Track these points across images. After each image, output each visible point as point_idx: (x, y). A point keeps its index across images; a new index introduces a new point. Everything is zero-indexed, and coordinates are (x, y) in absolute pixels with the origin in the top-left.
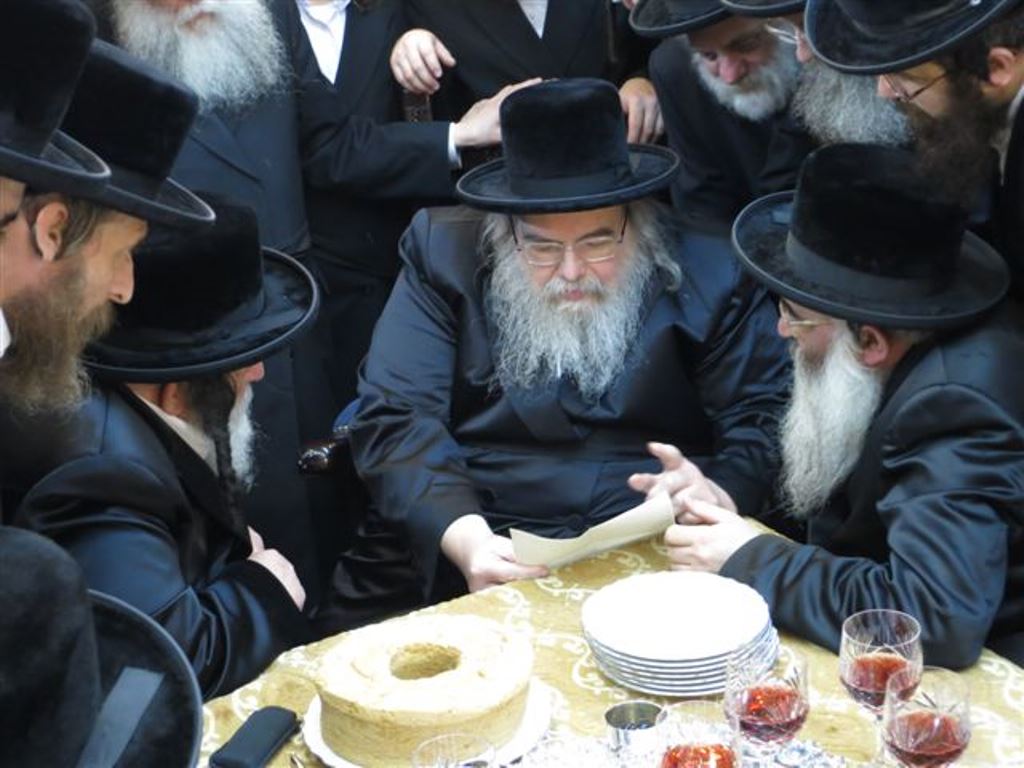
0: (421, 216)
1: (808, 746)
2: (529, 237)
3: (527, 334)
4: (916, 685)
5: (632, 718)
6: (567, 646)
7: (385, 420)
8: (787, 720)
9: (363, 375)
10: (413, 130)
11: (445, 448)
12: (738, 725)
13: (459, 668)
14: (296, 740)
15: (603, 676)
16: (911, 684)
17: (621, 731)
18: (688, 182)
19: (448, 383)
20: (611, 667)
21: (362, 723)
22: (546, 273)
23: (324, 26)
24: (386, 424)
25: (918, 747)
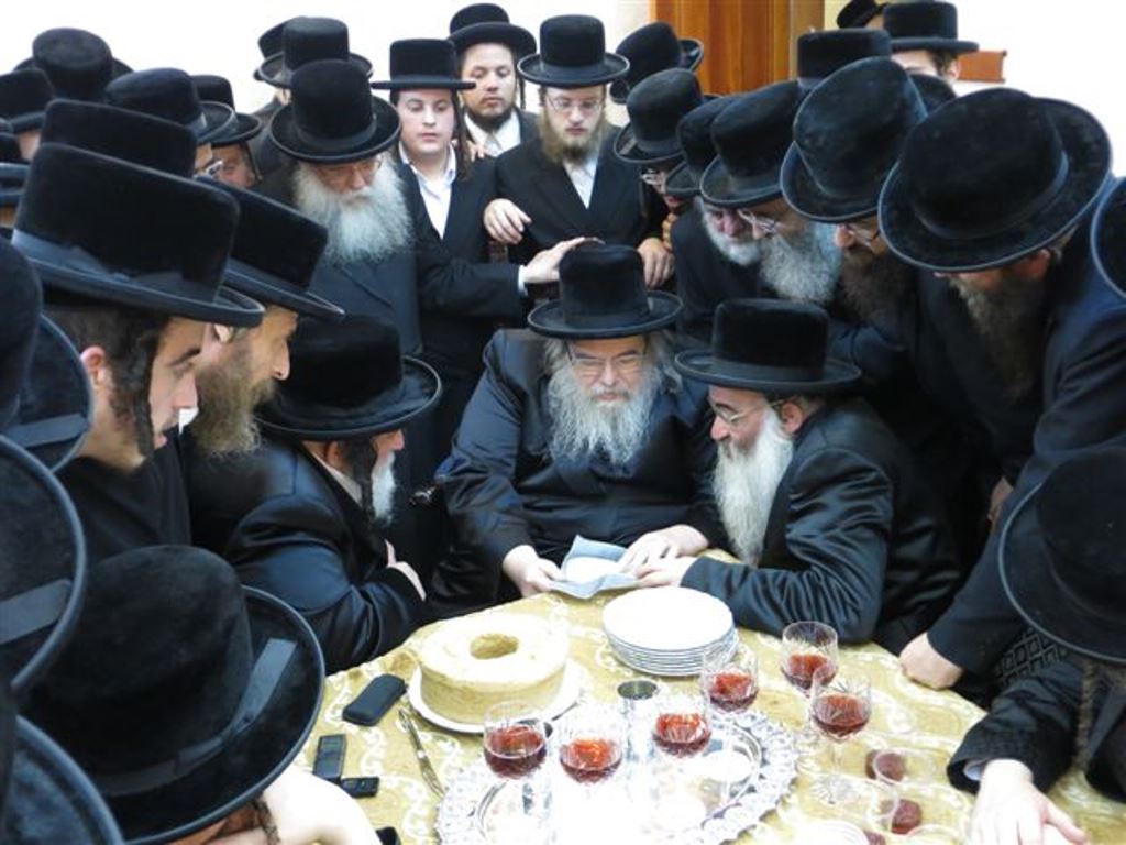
0: (500, 335)
1: (758, 715)
2: (580, 356)
3: (574, 422)
4: (833, 676)
5: (636, 691)
6: (593, 637)
7: (470, 476)
8: (743, 697)
9: (456, 443)
10: (494, 270)
11: (510, 497)
12: (709, 700)
13: (518, 652)
14: (403, 699)
15: (616, 659)
16: (830, 674)
17: (629, 701)
18: (688, 316)
19: (515, 452)
20: (623, 654)
21: (450, 689)
22: (591, 380)
23: (436, 197)
24: (471, 479)
25: (834, 720)
